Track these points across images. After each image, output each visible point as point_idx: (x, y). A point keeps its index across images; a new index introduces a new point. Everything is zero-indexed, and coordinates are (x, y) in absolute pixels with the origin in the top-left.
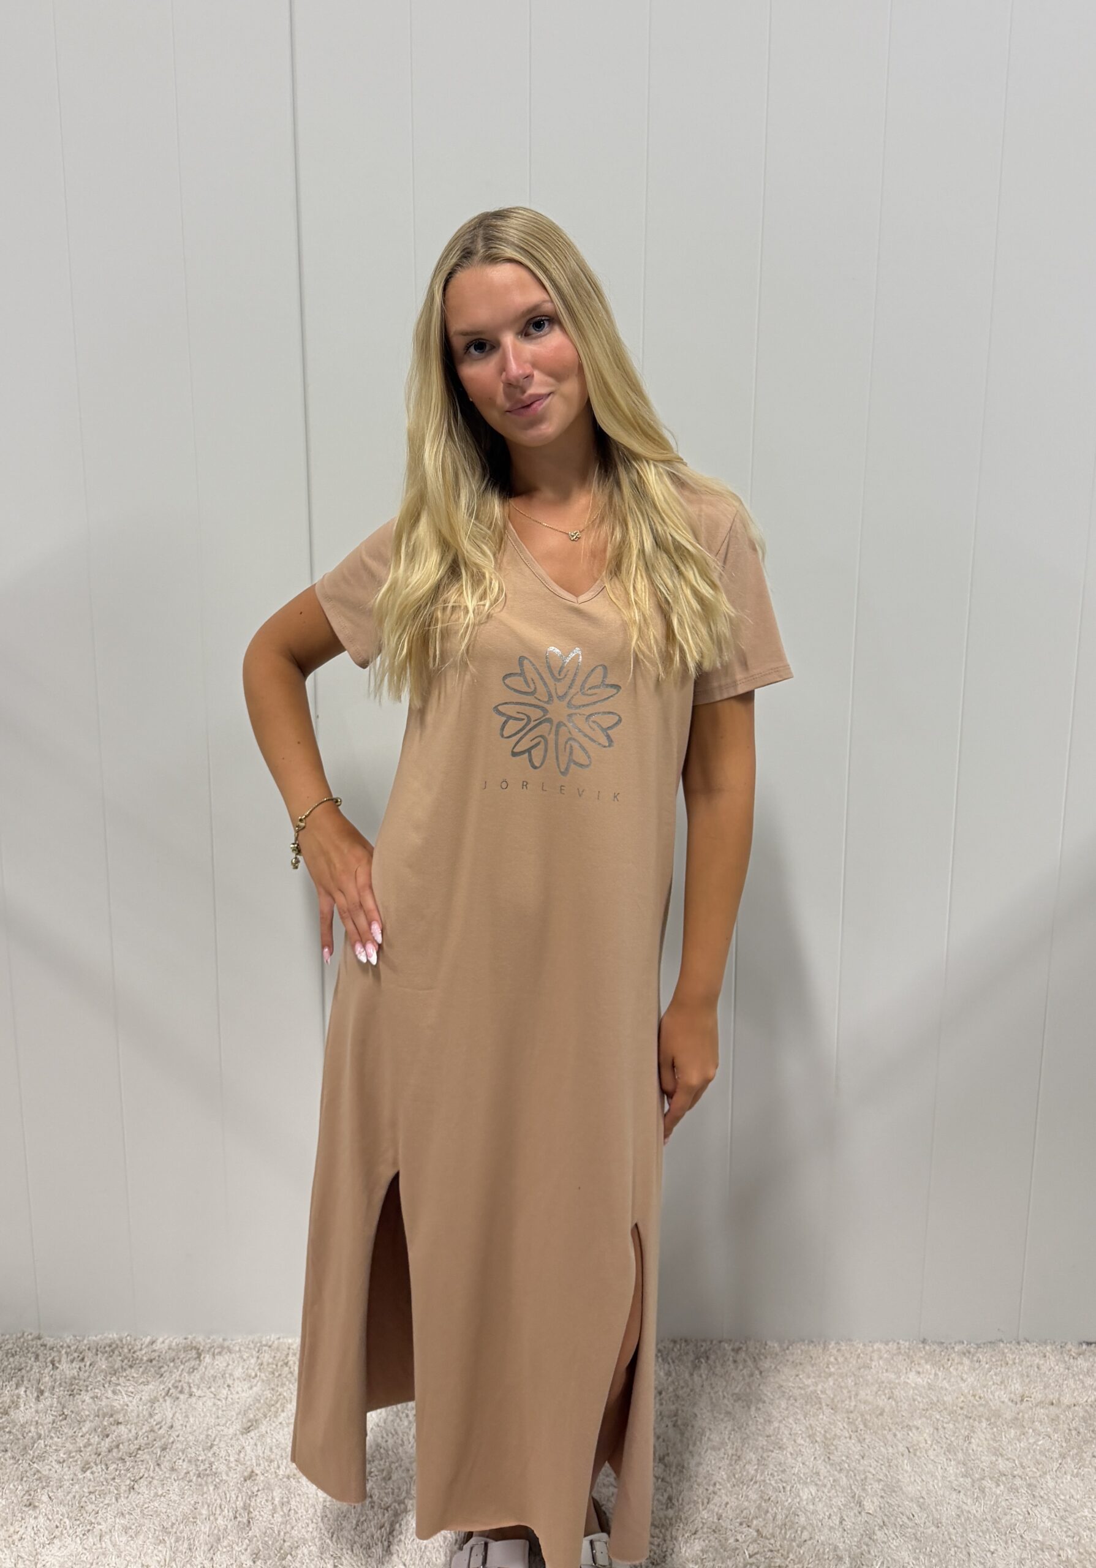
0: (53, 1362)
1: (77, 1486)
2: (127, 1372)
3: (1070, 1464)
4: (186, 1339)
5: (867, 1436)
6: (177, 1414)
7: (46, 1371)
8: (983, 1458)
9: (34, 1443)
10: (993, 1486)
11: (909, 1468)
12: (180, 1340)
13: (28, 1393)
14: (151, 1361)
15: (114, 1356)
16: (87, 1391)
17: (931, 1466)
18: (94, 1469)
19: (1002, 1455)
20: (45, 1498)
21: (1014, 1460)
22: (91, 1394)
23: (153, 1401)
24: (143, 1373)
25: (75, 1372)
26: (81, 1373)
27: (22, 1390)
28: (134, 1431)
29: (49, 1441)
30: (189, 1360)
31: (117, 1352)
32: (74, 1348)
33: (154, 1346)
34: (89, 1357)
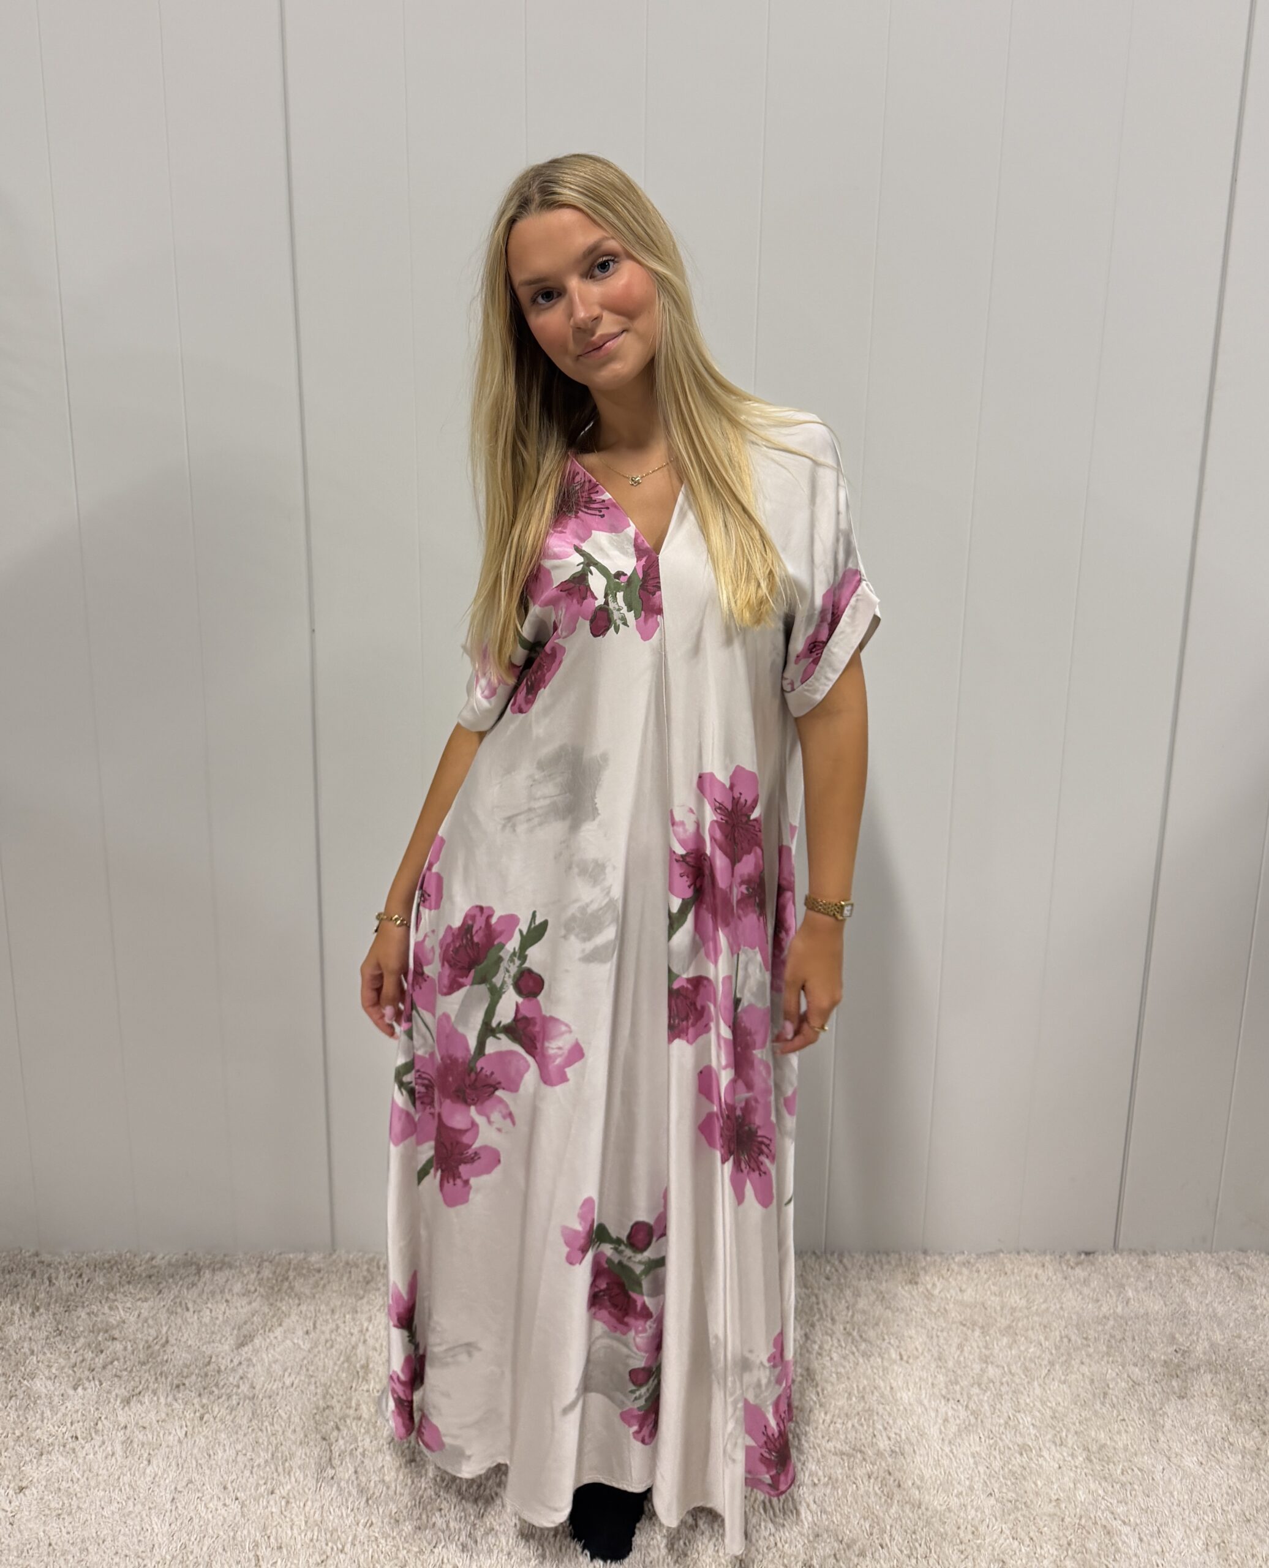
0: (49, 1279)
2: (127, 1288)
7: (42, 1287)
9: (26, 1359)
12: (180, 1255)
13: (23, 1309)
15: (113, 1272)
18: (87, 1385)
22: (87, 1310)
24: (142, 1289)
25: (72, 1288)
26: (78, 1290)
27: (17, 1307)
29: (42, 1357)
30: (188, 1275)
31: (115, 1269)
32: (71, 1264)
33: (154, 1262)
34: (87, 1273)
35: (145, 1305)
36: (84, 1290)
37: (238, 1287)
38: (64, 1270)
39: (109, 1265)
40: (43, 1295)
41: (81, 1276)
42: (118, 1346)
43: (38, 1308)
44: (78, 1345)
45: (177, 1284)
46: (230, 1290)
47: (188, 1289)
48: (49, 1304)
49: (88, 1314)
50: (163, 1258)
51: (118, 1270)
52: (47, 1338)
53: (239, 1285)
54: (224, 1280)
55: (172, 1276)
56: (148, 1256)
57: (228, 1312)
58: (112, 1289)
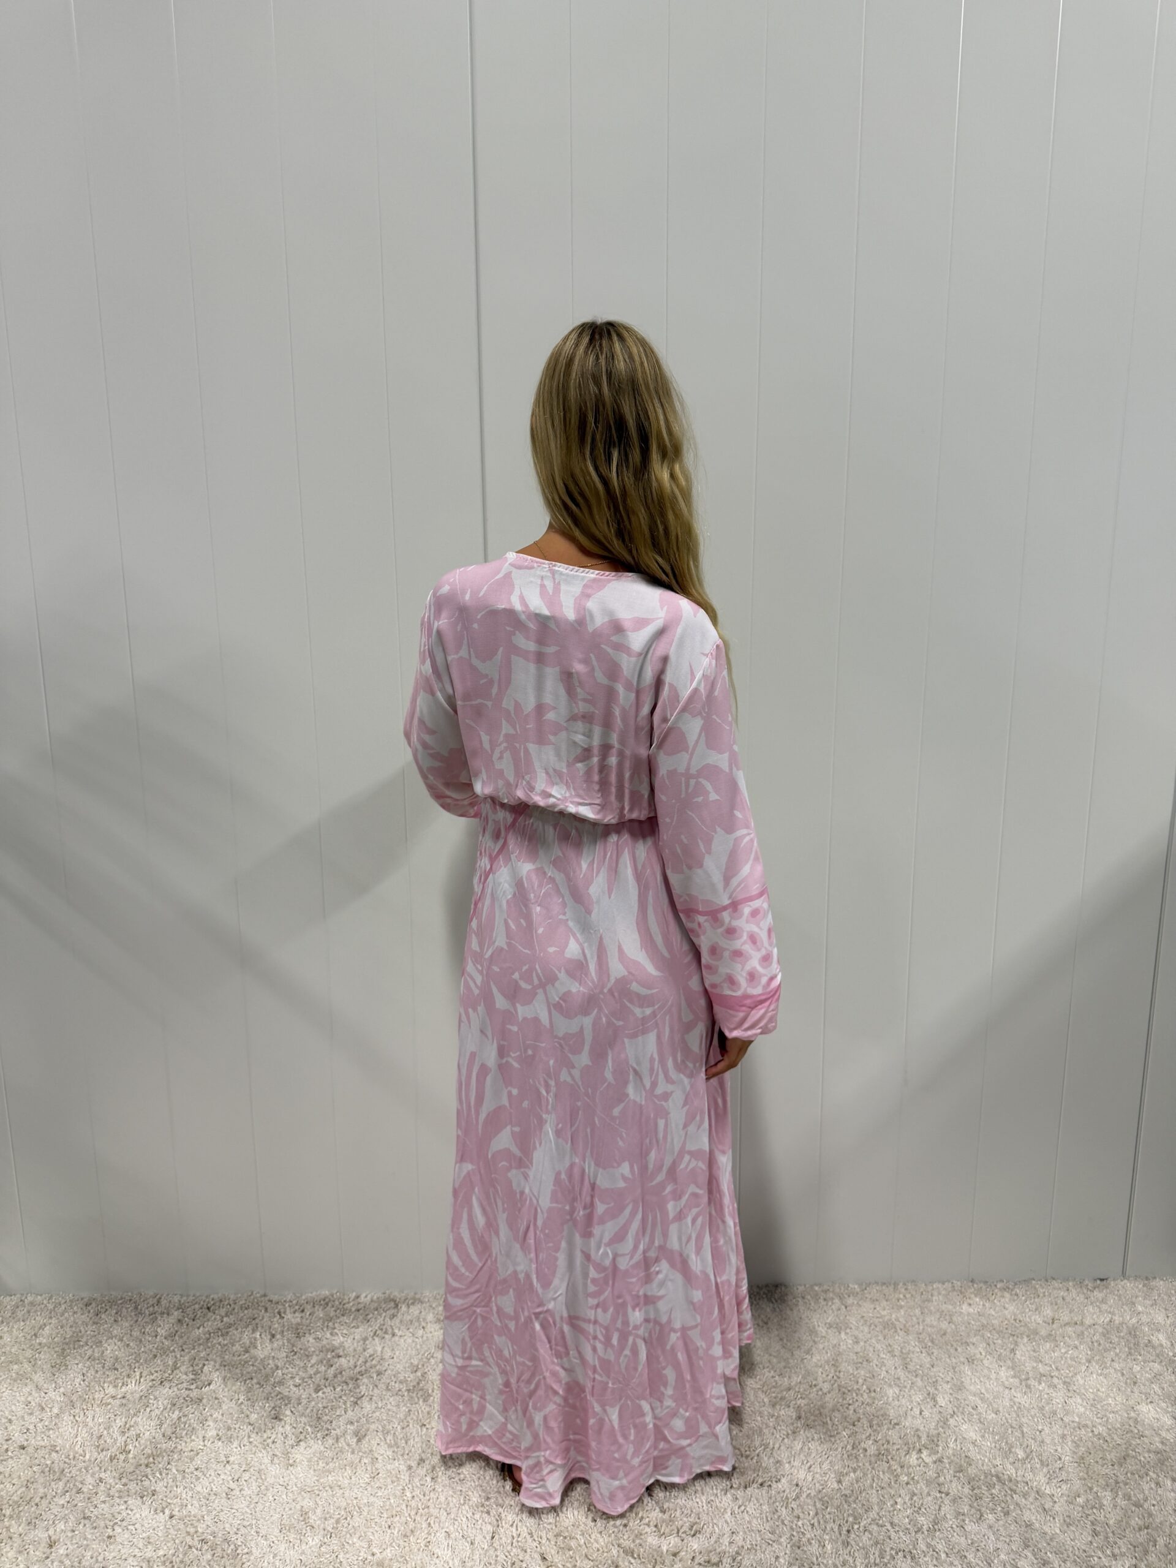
0: (279, 1313)
1: (313, 1403)
2: (341, 1319)
3: (1096, 1366)
4: (384, 1293)
5: (934, 1350)
6: (386, 1349)
7: (275, 1319)
8: (1027, 1364)
9: (273, 1373)
10: (1036, 1384)
11: (969, 1373)
12: (380, 1295)
13: (263, 1336)
14: (358, 1310)
15: (328, 1308)
16: (310, 1334)
17: (986, 1371)
18: (325, 1390)
19: (1041, 1361)
20: (288, 1412)
21: (1051, 1366)
22: (313, 1336)
23: (365, 1339)
24: (353, 1319)
25: (299, 1320)
26: (304, 1321)
27: (257, 1335)
28: (352, 1362)
29: (285, 1371)
30: (389, 1309)
31: (330, 1305)
32: (294, 1302)
33: (359, 1300)
34: (308, 1309)
35: (357, 1330)
36: (308, 1321)
37: (430, 1317)
38: (290, 1306)
39: (325, 1302)
40: (276, 1326)
41: (303, 1311)
42: (343, 1360)
43: (273, 1336)
44: (313, 1361)
45: (380, 1315)
46: (424, 1320)
47: (391, 1319)
48: (283, 1332)
49: (315, 1339)
50: (366, 1297)
51: (333, 1306)
52: (287, 1357)
53: (431, 1315)
54: (418, 1312)
55: (377, 1310)
56: (354, 1294)
57: (425, 1336)
58: (331, 1319)
